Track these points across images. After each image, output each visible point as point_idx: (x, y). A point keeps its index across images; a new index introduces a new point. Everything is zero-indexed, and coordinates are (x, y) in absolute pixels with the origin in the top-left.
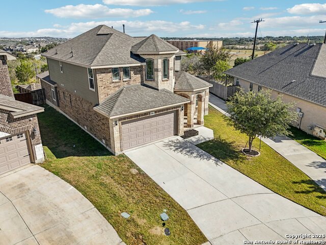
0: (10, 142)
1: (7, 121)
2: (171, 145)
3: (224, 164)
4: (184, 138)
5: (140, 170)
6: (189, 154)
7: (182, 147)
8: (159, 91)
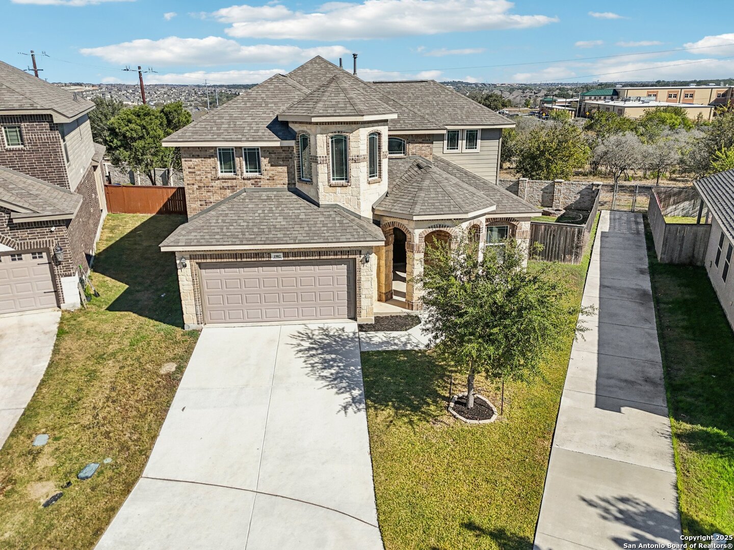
0: (18, 262)
1: (8, 225)
2: (309, 338)
3: (363, 414)
4: (360, 331)
5: (180, 370)
6: (320, 366)
7: (325, 348)
8: (320, 209)
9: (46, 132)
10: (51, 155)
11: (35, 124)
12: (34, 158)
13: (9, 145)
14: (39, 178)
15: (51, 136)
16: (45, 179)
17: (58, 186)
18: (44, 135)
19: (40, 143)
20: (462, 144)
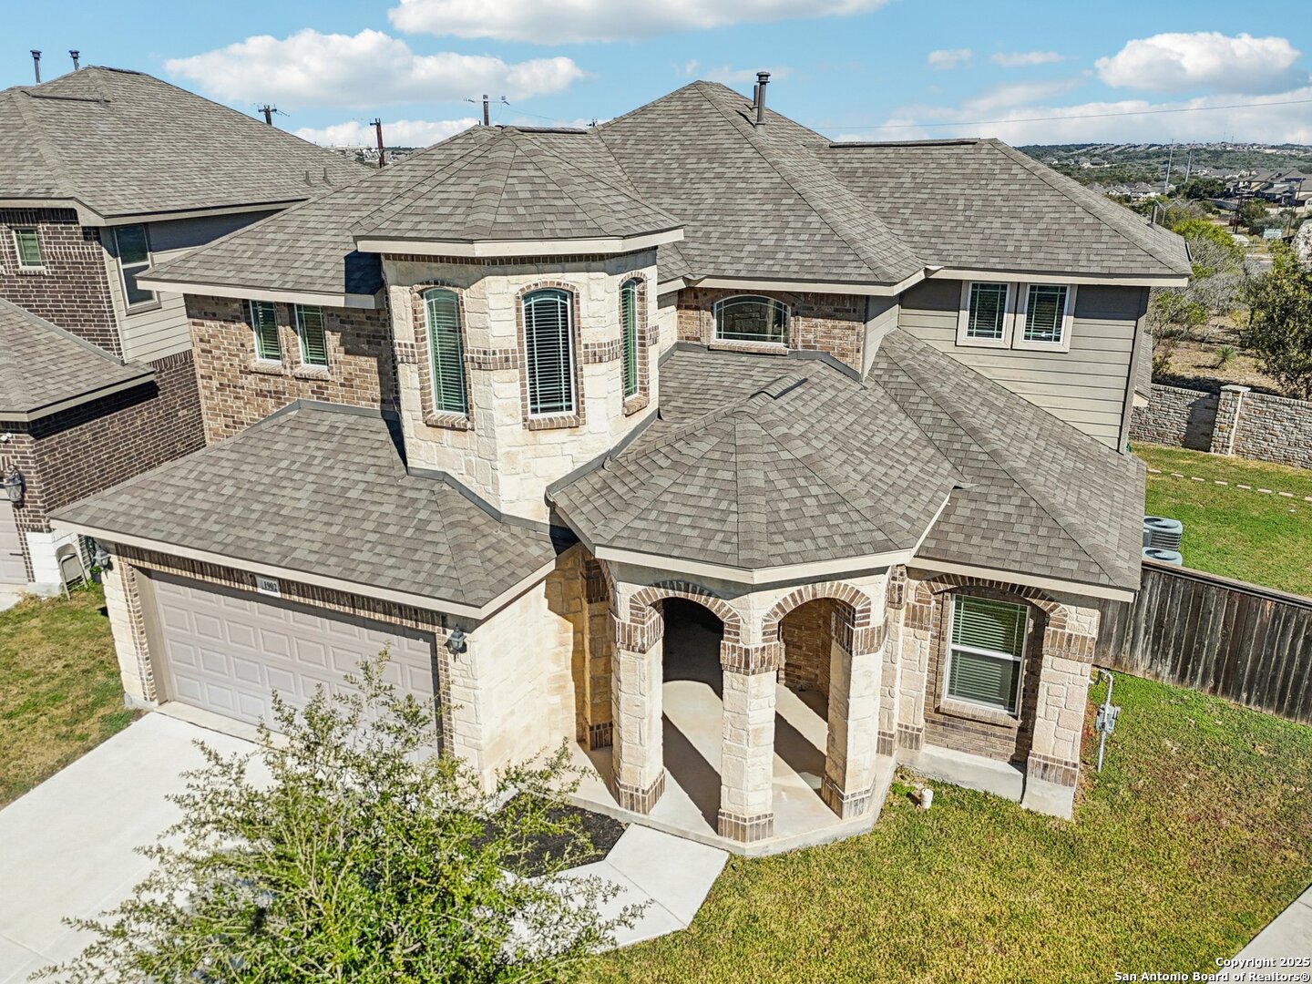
8: (406, 480)
9: (78, 243)
10: (87, 287)
11: (59, 226)
12: (60, 292)
13: (24, 264)
14: (69, 330)
15: (86, 251)
16: (78, 332)
17: (101, 348)
18: (74, 248)
19: (68, 263)
20: (1015, 323)
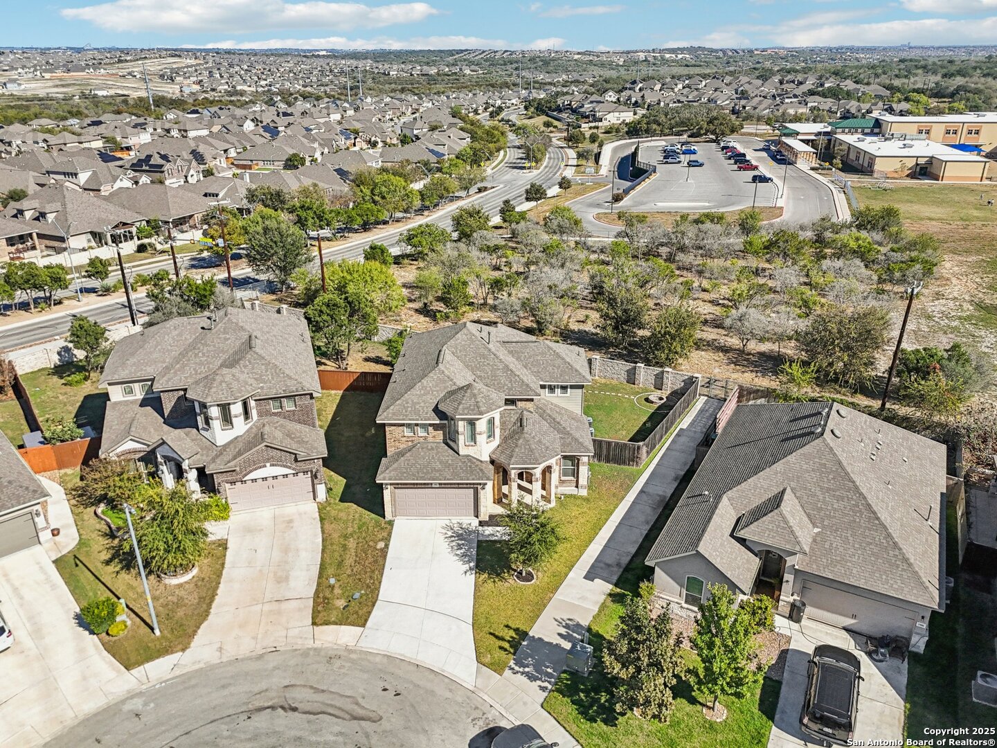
0: (296, 478)
1: (294, 460)
2: (452, 529)
3: (474, 575)
4: (480, 525)
5: (387, 546)
6: (456, 548)
7: (460, 537)
8: (460, 457)
9: (308, 400)
10: (309, 411)
11: (303, 397)
12: (300, 414)
13: (288, 408)
15: (310, 402)
18: (306, 402)
19: (304, 406)
20: (558, 391)
